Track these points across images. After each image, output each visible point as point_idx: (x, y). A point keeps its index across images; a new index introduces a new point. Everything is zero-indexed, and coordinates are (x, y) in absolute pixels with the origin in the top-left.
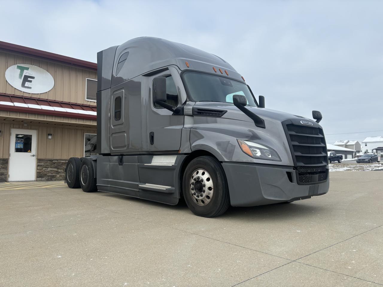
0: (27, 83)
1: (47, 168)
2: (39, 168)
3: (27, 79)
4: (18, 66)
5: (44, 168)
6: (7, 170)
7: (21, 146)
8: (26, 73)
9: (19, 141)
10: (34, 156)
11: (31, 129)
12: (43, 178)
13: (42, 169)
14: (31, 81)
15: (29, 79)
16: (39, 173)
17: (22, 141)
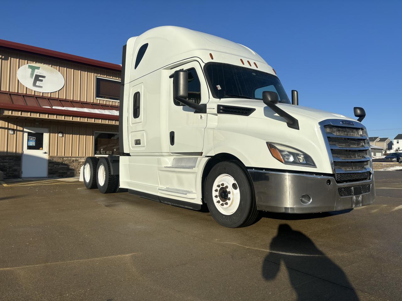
0: (38, 82)
1: (58, 165)
2: (50, 165)
3: (38, 78)
4: (29, 66)
5: (55, 165)
6: (20, 167)
7: (32, 143)
8: (37, 72)
9: (31, 139)
10: (45, 153)
11: (42, 127)
12: (54, 175)
13: (54, 166)
14: (42, 81)
15: (40, 78)
16: (51, 170)
17: (34, 139)
